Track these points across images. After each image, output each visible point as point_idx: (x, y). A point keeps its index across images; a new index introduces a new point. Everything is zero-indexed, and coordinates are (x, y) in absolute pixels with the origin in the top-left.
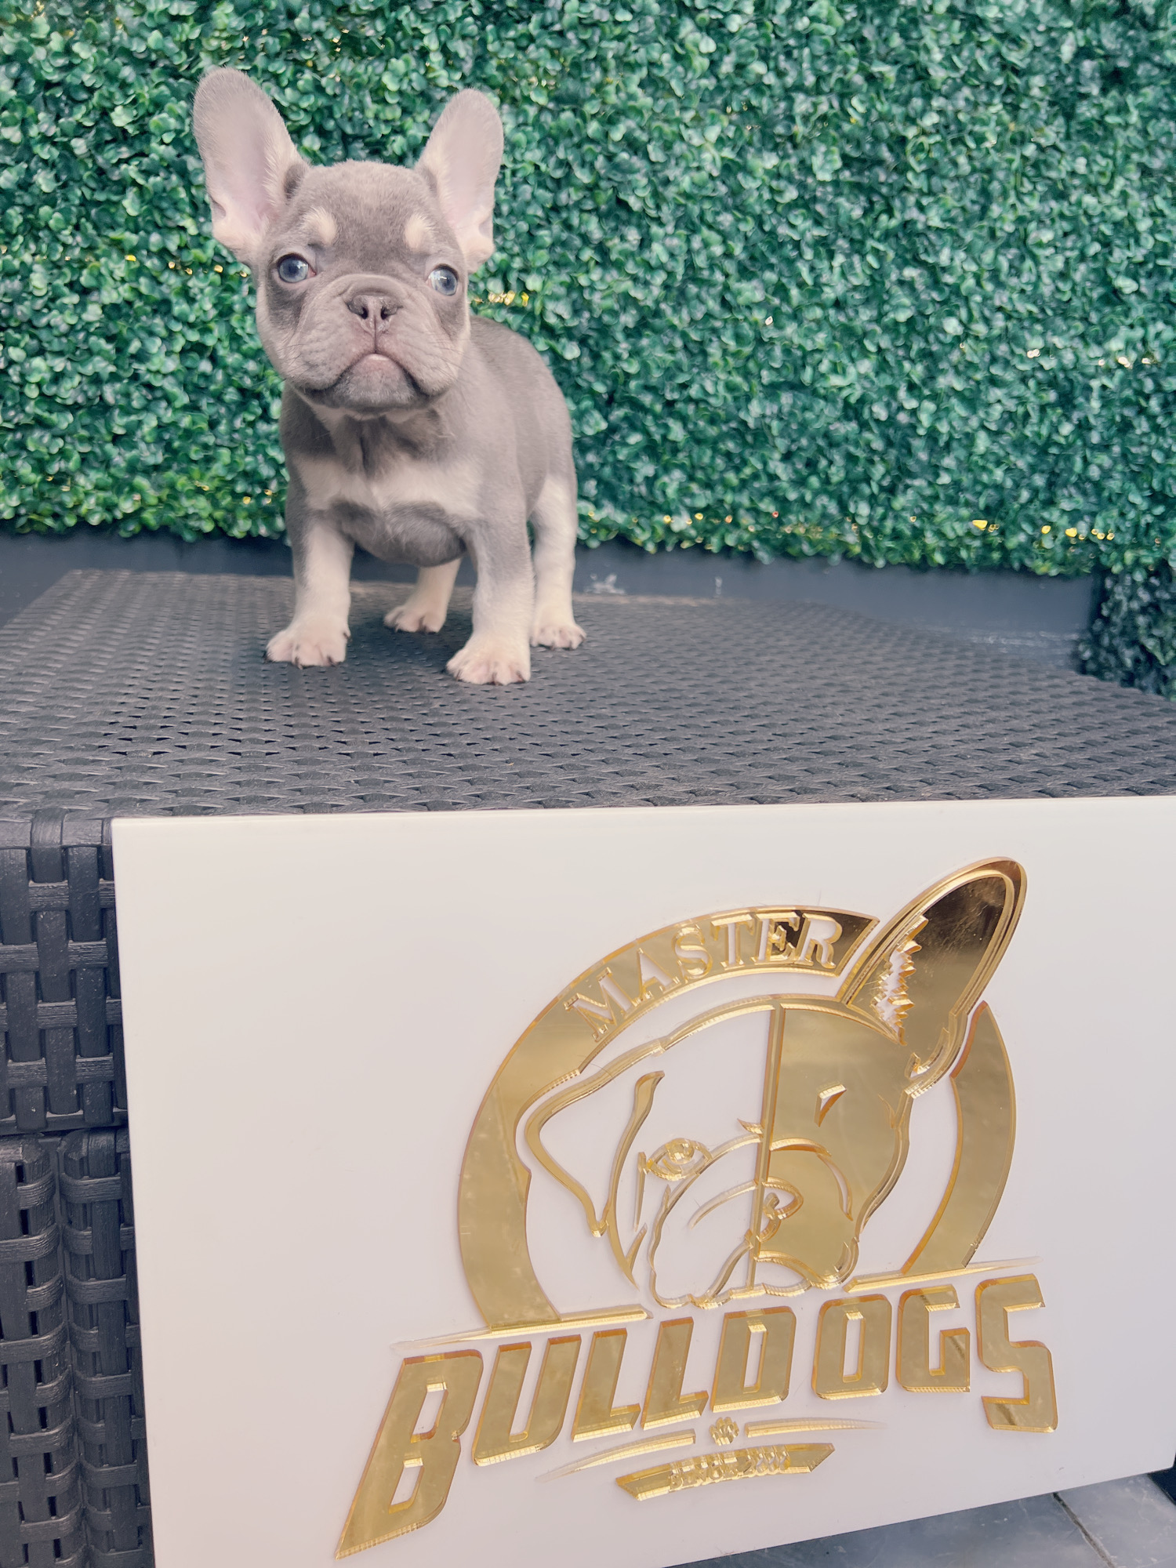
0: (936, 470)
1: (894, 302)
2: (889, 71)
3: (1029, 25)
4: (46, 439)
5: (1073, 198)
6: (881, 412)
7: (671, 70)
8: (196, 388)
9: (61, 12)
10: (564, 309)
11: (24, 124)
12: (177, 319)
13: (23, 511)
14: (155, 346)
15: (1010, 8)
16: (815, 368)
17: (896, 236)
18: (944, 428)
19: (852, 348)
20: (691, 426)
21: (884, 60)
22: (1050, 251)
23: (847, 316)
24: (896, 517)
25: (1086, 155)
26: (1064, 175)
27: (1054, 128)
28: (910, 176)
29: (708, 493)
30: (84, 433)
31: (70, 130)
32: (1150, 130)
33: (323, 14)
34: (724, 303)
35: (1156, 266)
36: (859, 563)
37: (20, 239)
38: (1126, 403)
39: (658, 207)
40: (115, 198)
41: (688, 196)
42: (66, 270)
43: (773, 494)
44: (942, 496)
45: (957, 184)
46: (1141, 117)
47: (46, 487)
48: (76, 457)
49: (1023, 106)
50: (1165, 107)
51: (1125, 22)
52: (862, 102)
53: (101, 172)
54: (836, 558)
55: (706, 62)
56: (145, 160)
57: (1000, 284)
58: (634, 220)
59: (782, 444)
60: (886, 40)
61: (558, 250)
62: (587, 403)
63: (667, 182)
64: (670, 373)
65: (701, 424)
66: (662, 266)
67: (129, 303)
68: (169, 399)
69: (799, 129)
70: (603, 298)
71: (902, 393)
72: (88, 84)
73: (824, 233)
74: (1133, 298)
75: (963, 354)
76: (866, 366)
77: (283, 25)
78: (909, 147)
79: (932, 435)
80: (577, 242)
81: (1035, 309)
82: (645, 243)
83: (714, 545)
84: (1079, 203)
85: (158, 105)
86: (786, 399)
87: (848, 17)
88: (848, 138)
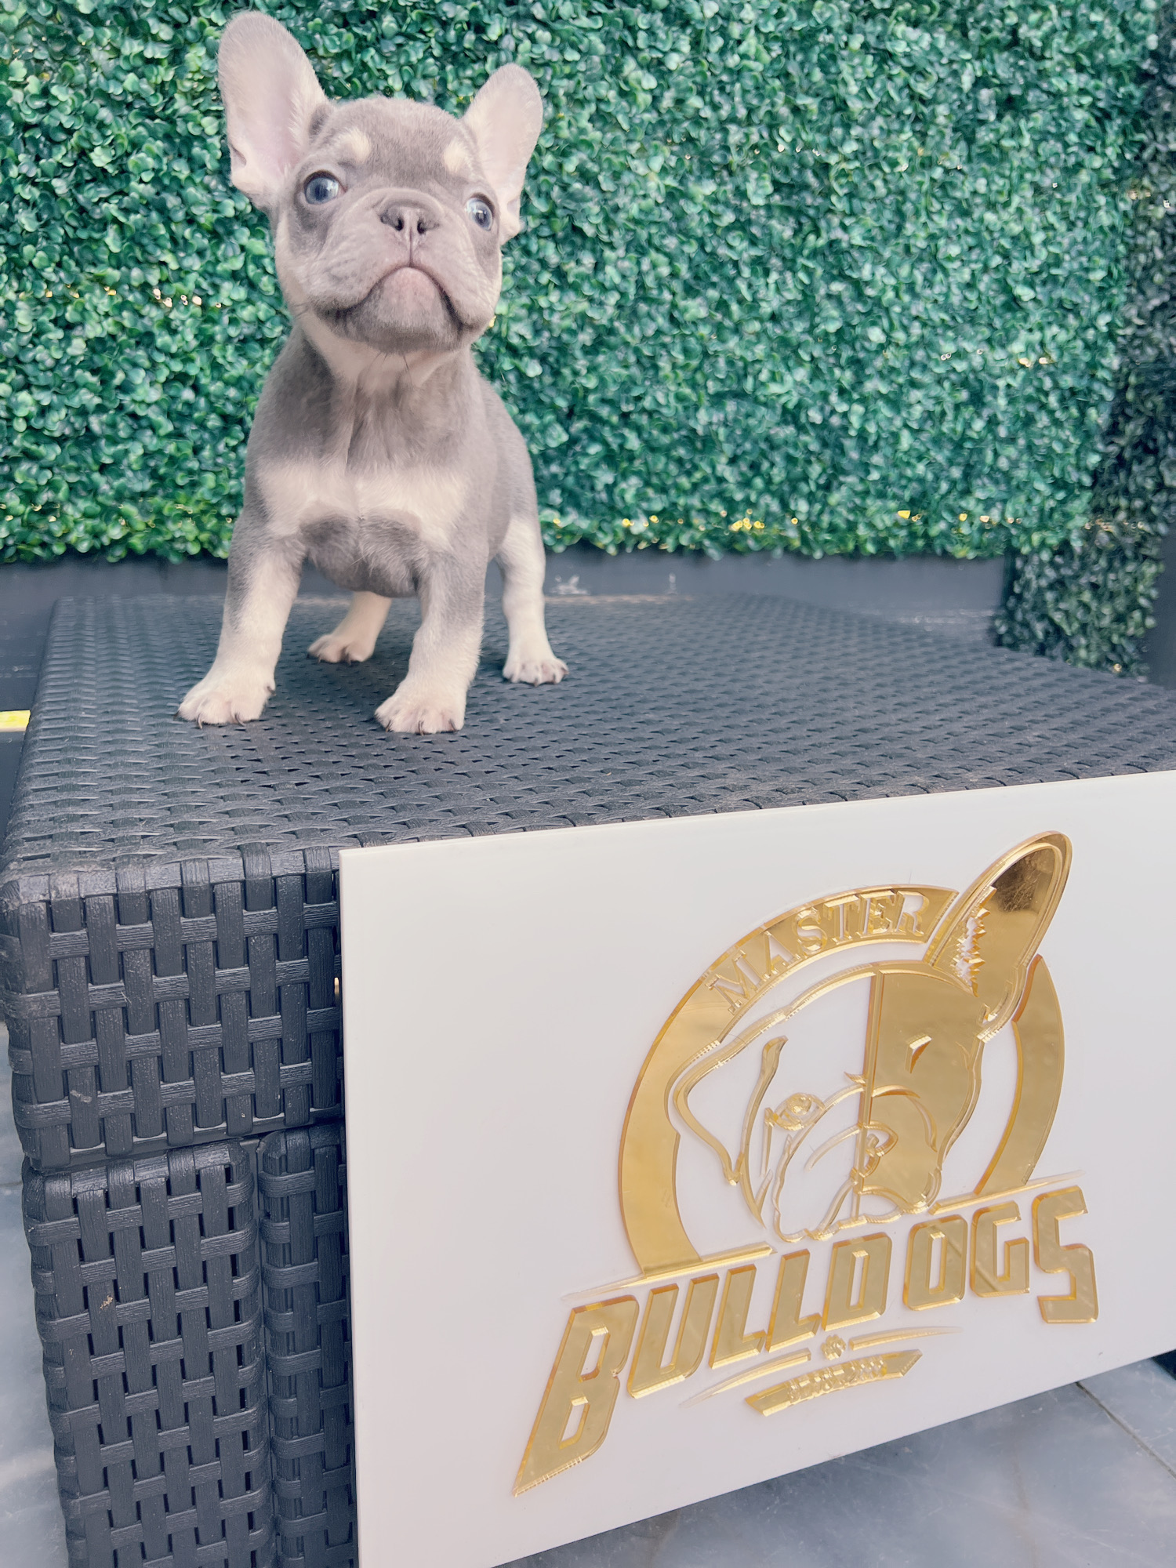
0: (866, 467)
1: (824, 314)
2: (811, 103)
3: (933, 58)
4: (34, 470)
5: (976, 216)
6: (816, 417)
7: (617, 105)
8: (180, 417)
9: (38, 56)
10: (524, 329)
11: (4, 165)
12: (159, 350)
13: (10, 542)
14: (139, 377)
15: (916, 43)
16: (756, 378)
17: (824, 254)
18: (872, 428)
19: (788, 357)
20: (645, 436)
21: (807, 93)
22: (957, 264)
23: (782, 328)
24: (832, 512)
25: (986, 176)
26: (967, 195)
27: (957, 152)
29: (664, 497)
30: (72, 464)
31: (50, 171)
32: (1040, 151)
34: (672, 320)
35: (1050, 275)
36: (801, 554)
37: (4, 277)
38: (1029, 399)
39: (610, 233)
40: (96, 236)
41: (637, 222)
42: (51, 306)
43: (721, 495)
44: (873, 491)
45: (874, 206)
46: (1032, 140)
47: (34, 518)
48: (65, 487)
49: (930, 133)
50: (1053, 130)
51: (1016, 52)
52: (788, 132)
53: (82, 210)
54: (778, 552)
55: (649, 98)
56: (126, 198)
57: (915, 295)
58: (588, 245)
59: (728, 449)
60: (808, 75)
61: (519, 274)
62: (550, 417)
63: (617, 209)
64: (626, 385)
65: (655, 433)
66: (615, 288)
67: (113, 337)
68: (153, 428)
69: (735, 159)
70: (562, 318)
71: (834, 398)
72: (67, 126)
73: (760, 253)
74: (1031, 306)
75: (886, 360)
76: (801, 374)
78: (833, 173)
79: (862, 435)
80: (536, 266)
81: (946, 318)
82: (599, 266)
83: (669, 545)
84: (981, 220)
85: (136, 145)
86: (731, 406)
87: (774, 55)
88: (776, 165)
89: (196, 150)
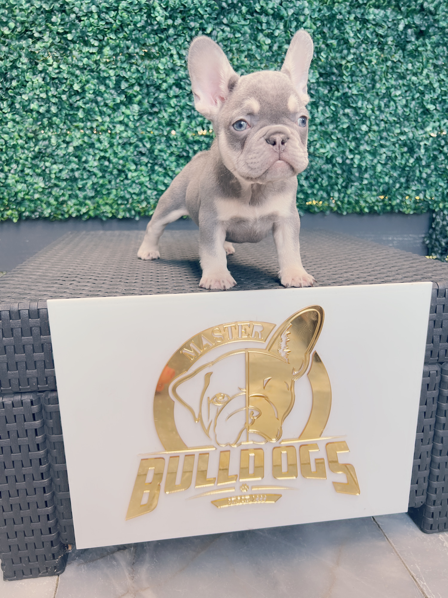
0: (361, 179)
1: (342, 121)
2: (334, 42)
3: (385, 20)
4: (58, 190)
5: (408, 78)
6: (340, 160)
7: (256, 51)
8: (104, 170)
9: (56, 55)
11: (47, 92)
12: (97, 149)
13: (52, 214)
14: (90, 158)
15: (378, 14)
16: (314, 147)
17: (341, 98)
18: (364, 164)
19: (327, 138)
21: (332, 39)
22: (400, 98)
23: (325, 128)
24: (349, 197)
25: (411, 63)
26: (403, 71)
27: (398, 54)
28: (344, 77)
30: (69, 188)
31: (61, 92)
32: (435, 51)
33: (138, 46)
35: (442, 99)
36: (338, 213)
37: (47, 128)
38: (435, 149)
40: (76, 113)
42: (62, 137)
43: (303, 191)
44: (365, 188)
45: (363, 78)
46: (431, 47)
47: (59, 206)
48: (67, 196)
49: (385, 48)
50: (441, 42)
51: (423, 14)
52: (325, 54)
53: (71, 105)
54: (328, 212)
55: (268, 47)
56: (84, 100)
57: (382, 112)
59: (304, 174)
60: (332, 32)
67: (81, 145)
68: (95, 175)
71: (347, 153)
72: (66, 77)
73: (314, 100)
74: (435, 111)
75: (369, 137)
76: (333, 145)
77: (125, 52)
78: (343, 67)
79: (359, 167)
81: (396, 119)
84: (410, 80)
85: (88, 82)
87: (318, 26)
88: (321, 67)
89: (107, 82)
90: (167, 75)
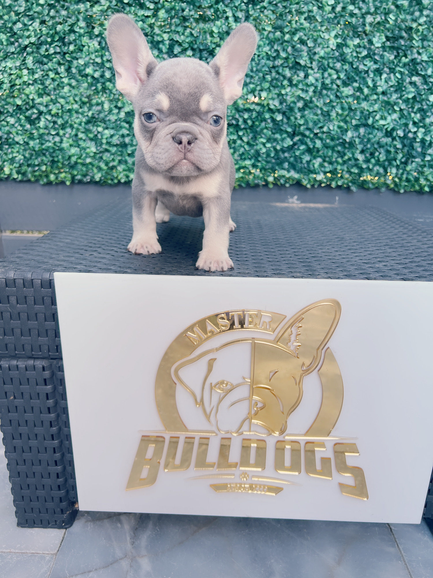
0: (424, 155)
1: (407, 91)
4: (109, 155)
6: (401, 133)
7: (317, 13)
10: (276, 103)
13: (103, 178)
16: (374, 118)
17: (409, 65)
18: (428, 138)
19: (389, 109)
20: (324, 142)
23: (387, 97)
24: (408, 173)
28: (414, 42)
29: (331, 166)
30: (119, 153)
33: (193, 9)
34: (337, 96)
36: (395, 191)
37: (101, 93)
39: (311, 63)
41: (322, 58)
42: (114, 102)
43: (357, 166)
44: (427, 165)
47: (109, 171)
48: (117, 161)
52: (394, 16)
54: (383, 189)
55: (330, 8)
58: (302, 68)
59: (360, 147)
61: (275, 82)
62: (285, 135)
63: (315, 53)
64: (315, 123)
65: (328, 141)
66: (312, 85)
69: (368, 28)
70: (291, 98)
71: (411, 126)
73: (378, 67)
76: (395, 116)
77: (180, 15)
78: (414, 31)
79: (423, 141)
80: (282, 78)
82: (306, 76)
83: (333, 185)
86: (362, 130)
88: (388, 30)
90: (221, 39)
